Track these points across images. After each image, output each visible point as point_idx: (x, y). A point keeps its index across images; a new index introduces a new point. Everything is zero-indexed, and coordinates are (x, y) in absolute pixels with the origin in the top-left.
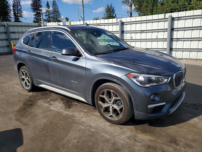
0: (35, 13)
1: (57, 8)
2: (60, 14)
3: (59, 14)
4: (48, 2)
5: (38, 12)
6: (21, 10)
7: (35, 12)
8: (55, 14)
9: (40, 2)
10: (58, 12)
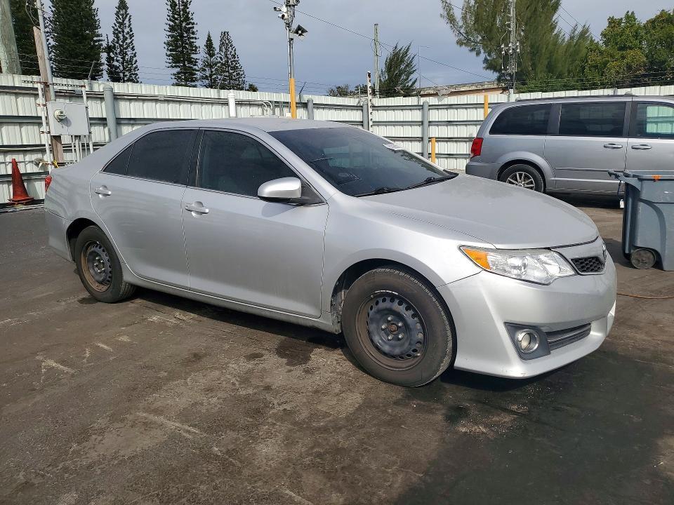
0: (178, 69)
1: (234, 56)
2: (242, 73)
3: (238, 74)
4: (209, 36)
5: (184, 65)
6: (135, 59)
7: (176, 66)
8: (227, 74)
9: (193, 38)
10: (235, 68)
